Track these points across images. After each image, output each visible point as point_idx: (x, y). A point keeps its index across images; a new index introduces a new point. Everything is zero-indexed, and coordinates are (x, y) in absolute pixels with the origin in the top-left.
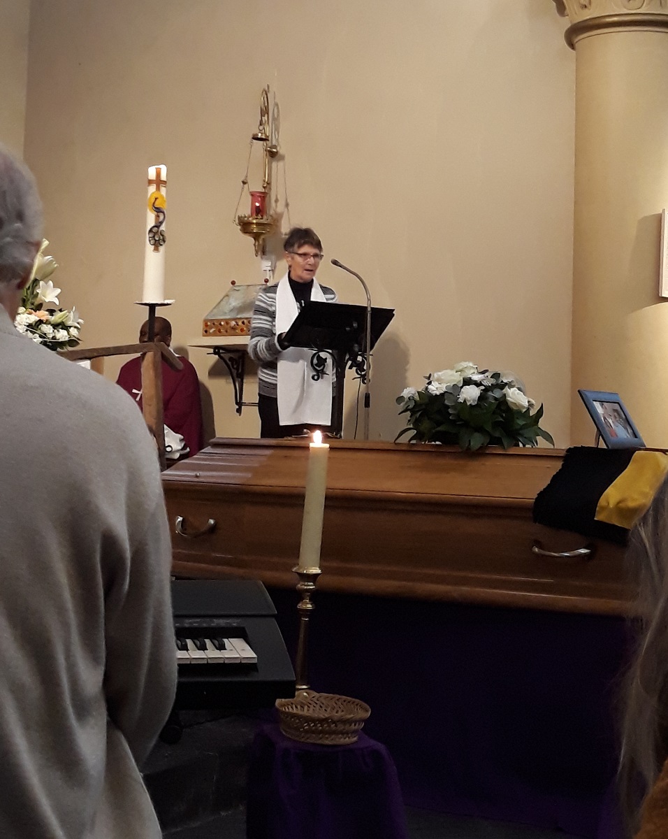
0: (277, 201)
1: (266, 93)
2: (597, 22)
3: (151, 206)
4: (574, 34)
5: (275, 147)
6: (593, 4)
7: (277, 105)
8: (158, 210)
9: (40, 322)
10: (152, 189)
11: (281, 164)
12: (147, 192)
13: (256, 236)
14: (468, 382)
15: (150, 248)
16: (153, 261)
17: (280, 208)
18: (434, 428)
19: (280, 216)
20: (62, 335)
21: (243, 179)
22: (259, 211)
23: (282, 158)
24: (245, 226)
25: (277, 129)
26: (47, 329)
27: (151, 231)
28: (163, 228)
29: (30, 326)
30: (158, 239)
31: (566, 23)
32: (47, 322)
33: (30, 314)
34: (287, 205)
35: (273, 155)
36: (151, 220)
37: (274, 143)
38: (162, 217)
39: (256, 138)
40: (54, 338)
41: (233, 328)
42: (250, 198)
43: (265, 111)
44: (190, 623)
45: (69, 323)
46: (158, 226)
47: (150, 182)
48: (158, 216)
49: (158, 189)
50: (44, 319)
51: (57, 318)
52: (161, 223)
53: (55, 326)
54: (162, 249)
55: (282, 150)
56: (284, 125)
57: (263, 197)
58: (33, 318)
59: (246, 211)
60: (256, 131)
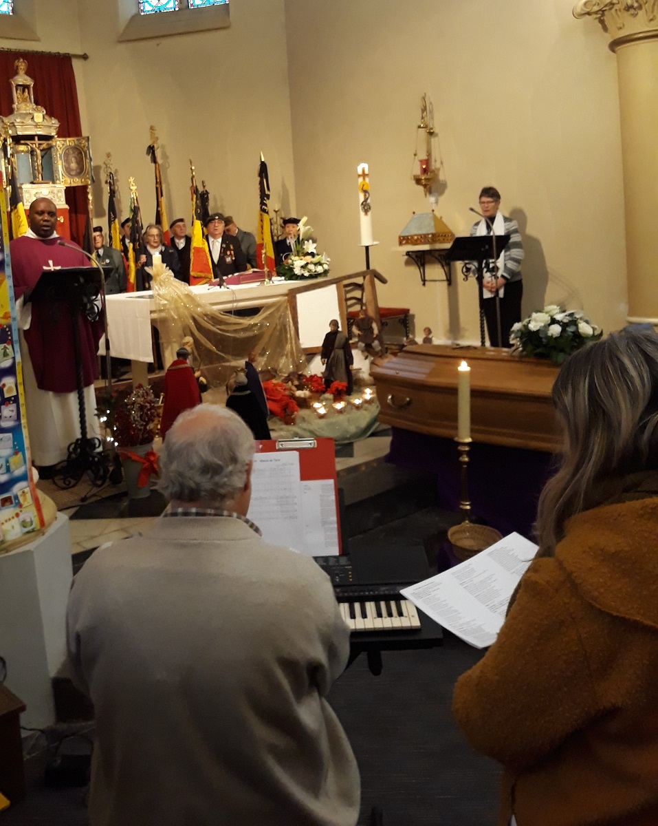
0: (436, 161)
1: (424, 98)
2: (629, 38)
3: (361, 190)
4: (615, 45)
5: (432, 129)
6: (626, 27)
7: (431, 103)
8: (365, 192)
9: (307, 264)
10: (361, 180)
11: (436, 139)
12: (357, 182)
13: (425, 186)
14: (553, 321)
15: (362, 213)
16: (365, 221)
17: (438, 165)
18: (535, 350)
19: (438, 170)
20: (320, 269)
21: (414, 152)
22: (425, 171)
23: (437, 135)
24: (418, 181)
25: (432, 118)
26: (311, 267)
27: (362, 204)
28: (369, 201)
29: (302, 267)
30: (366, 208)
31: (609, 39)
32: (312, 263)
33: (301, 259)
34: (442, 163)
35: (431, 134)
36: (362, 198)
37: (431, 126)
38: (367, 195)
39: (419, 127)
40: (315, 271)
41: (416, 240)
42: (419, 163)
43: (424, 109)
44: (384, 591)
45: (323, 262)
46: (366, 200)
47: (359, 176)
48: (365, 195)
49: (364, 179)
50: (309, 262)
51: (316, 259)
52: (367, 199)
53: (316, 264)
54: (369, 213)
55: (436, 130)
56: (436, 114)
57: (427, 162)
58: (303, 263)
59: (418, 172)
60: (419, 123)
